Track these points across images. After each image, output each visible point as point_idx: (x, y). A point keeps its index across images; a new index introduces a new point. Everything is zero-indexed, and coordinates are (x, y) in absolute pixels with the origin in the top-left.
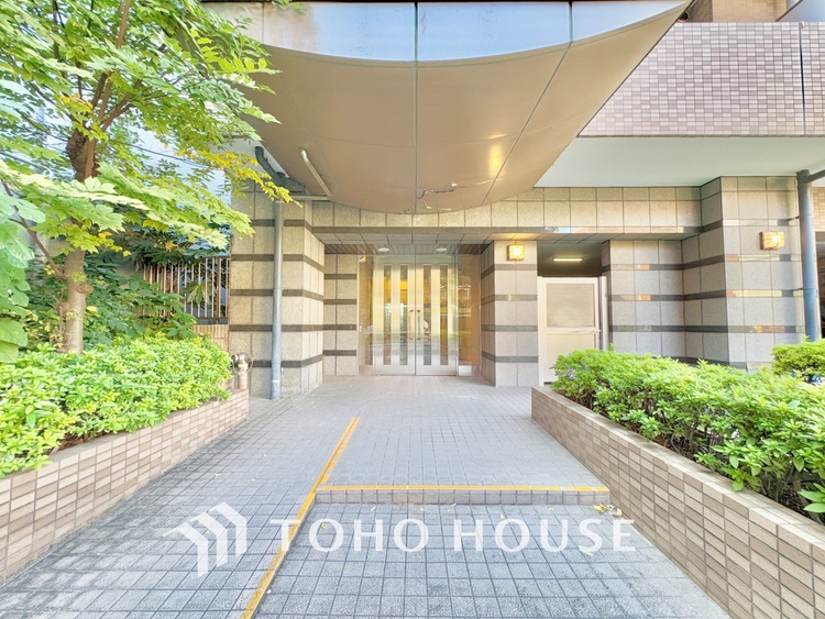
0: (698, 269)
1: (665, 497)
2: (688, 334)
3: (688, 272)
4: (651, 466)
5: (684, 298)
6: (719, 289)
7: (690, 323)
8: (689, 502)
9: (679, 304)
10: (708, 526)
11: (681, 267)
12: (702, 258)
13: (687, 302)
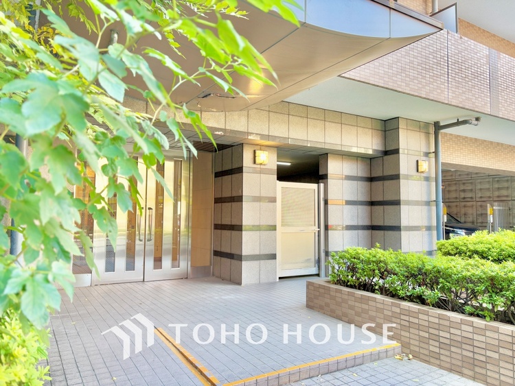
0: (381, 182)
1: (448, 335)
2: (374, 232)
3: (375, 184)
4: (437, 319)
5: (372, 204)
6: (396, 199)
7: (376, 223)
8: (465, 334)
9: (369, 208)
10: (476, 344)
11: (371, 179)
12: (385, 174)
13: (373, 207)
